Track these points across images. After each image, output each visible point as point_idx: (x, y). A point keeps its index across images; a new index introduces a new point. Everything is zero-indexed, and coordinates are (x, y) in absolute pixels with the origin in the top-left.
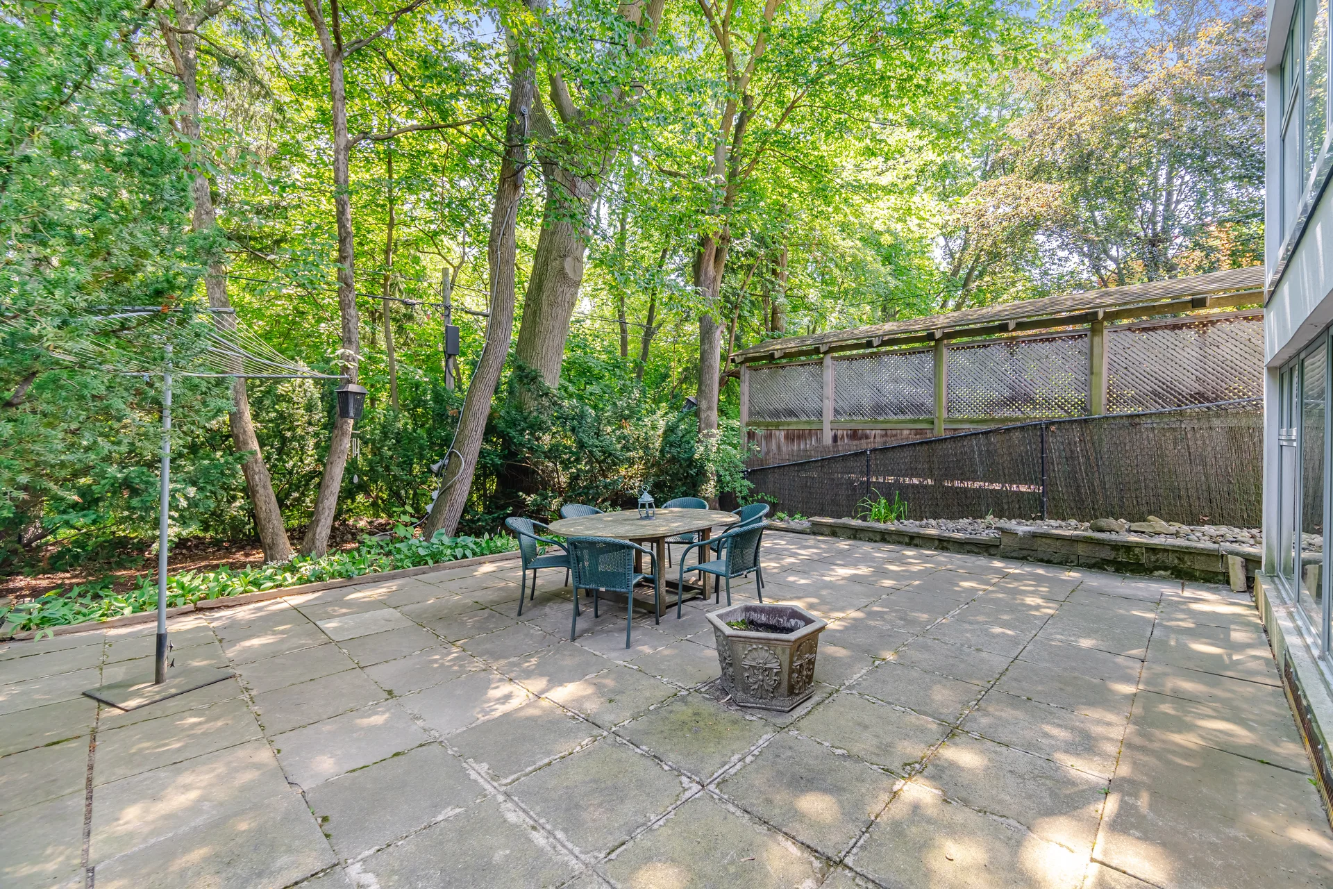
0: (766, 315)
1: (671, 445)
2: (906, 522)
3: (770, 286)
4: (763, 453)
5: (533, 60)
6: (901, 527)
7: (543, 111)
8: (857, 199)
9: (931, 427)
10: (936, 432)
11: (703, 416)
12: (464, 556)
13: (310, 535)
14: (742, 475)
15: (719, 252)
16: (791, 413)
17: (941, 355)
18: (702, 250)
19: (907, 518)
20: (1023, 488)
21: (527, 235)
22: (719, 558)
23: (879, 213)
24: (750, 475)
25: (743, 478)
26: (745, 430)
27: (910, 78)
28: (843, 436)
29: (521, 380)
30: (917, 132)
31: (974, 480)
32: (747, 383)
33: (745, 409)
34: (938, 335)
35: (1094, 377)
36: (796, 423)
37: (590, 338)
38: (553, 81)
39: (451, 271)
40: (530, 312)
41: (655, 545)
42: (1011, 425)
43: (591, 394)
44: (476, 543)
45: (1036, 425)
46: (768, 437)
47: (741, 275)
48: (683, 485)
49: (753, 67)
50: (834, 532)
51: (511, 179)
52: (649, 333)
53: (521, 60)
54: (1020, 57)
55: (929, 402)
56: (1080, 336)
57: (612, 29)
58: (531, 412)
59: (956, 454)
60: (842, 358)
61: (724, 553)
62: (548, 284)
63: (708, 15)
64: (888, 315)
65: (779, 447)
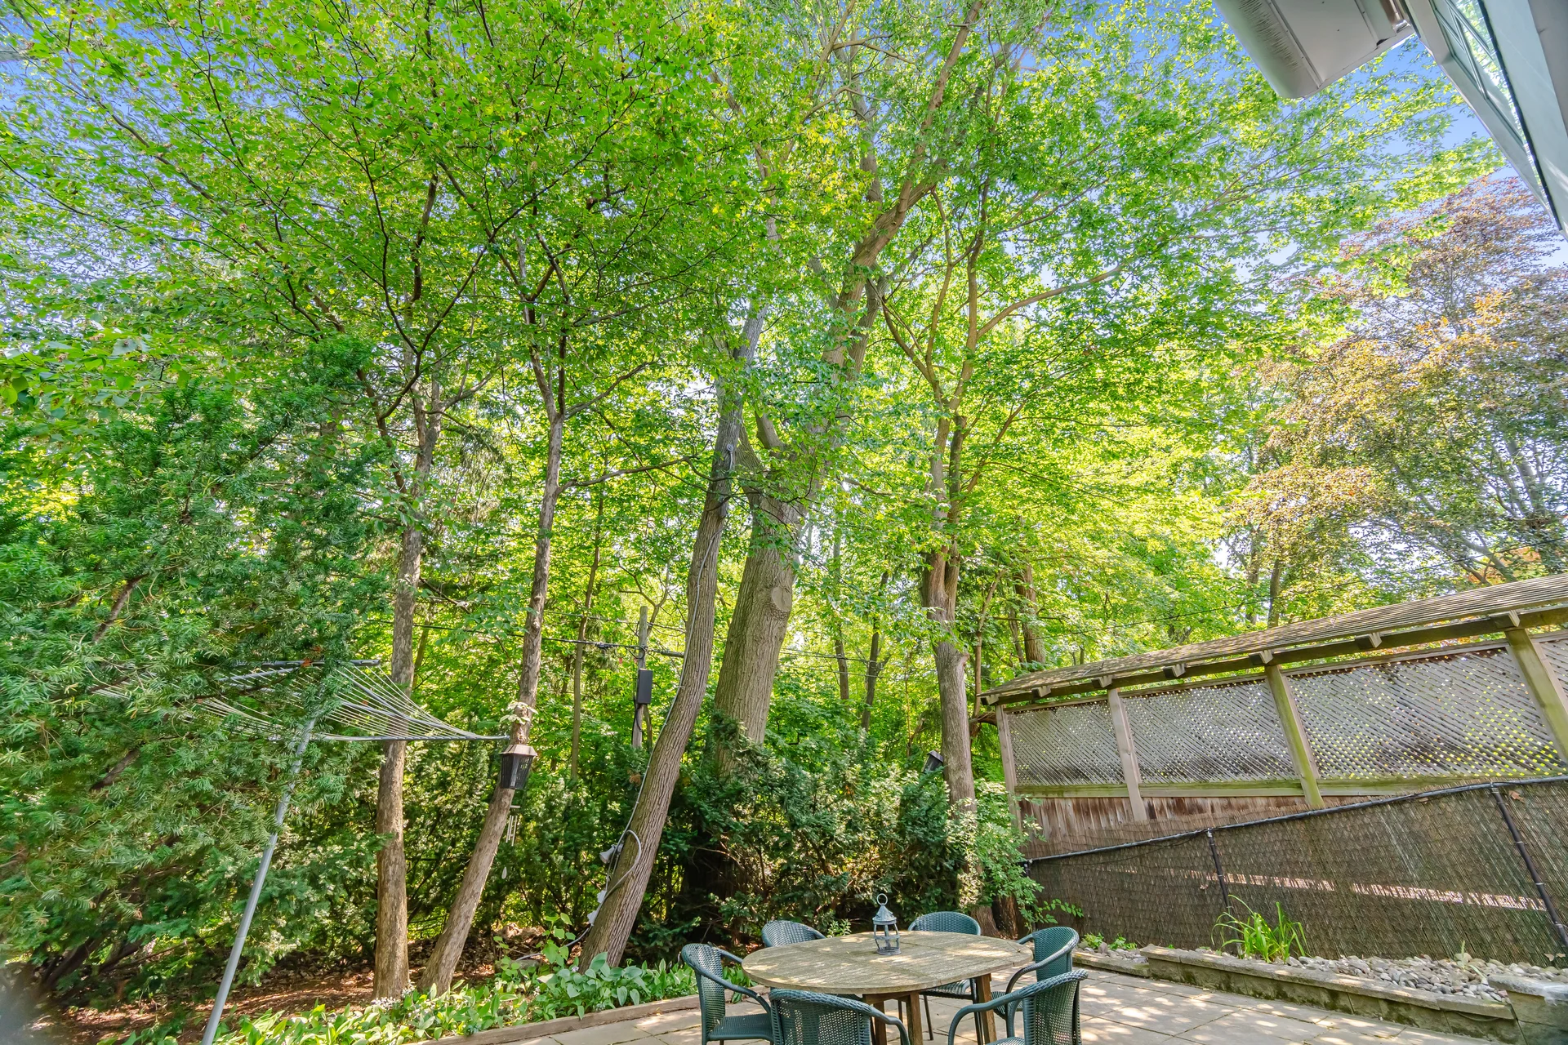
0: (1016, 642)
1: (914, 823)
2: (1311, 961)
3: (1017, 608)
4: (1046, 834)
5: (739, 403)
6: (1303, 971)
7: (750, 449)
8: (1105, 504)
9: (1298, 792)
10: (1309, 799)
11: (953, 778)
12: (629, 1002)
13: (435, 957)
14: (1021, 869)
15: (948, 571)
16: (1077, 773)
17: (1280, 685)
18: (930, 568)
19: (1312, 953)
20: (1505, 902)
21: (732, 568)
22: (1010, 1034)
23: (1137, 516)
24: (1035, 868)
25: (1024, 876)
26: (1015, 799)
27: (1138, 382)
28: (1162, 808)
29: (717, 735)
30: (1161, 429)
31: (1407, 883)
32: (1007, 732)
33: (1010, 767)
34: (1267, 657)
35: (1548, 711)
36: (1091, 787)
37: (803, 679)
38: (759, 421)
39: (651, 609)
40: (732, 650)
41: (904, 1004)
42: (1435, 790)
43: (806, 749)
44: (646, 978)
45: (1481, 789)
46: (1051, 809)
47: (978, 597)
48: (937, 884)
49: (961, 391)
50: (1190, 975)
51: (715, 511)
52: (874, 670)
53: (728, 405)
54: (1264, 348)
55: (1282, 753)
56: (1494, 651)
57: (814, 371)
58: (728, 777)
59: (1357, 839)
60: (1134, 694)
61: (1019, 1019)
62: (753, 618)
63: (910, 353)
64: (1177, 635)
65: (1069, 825)
